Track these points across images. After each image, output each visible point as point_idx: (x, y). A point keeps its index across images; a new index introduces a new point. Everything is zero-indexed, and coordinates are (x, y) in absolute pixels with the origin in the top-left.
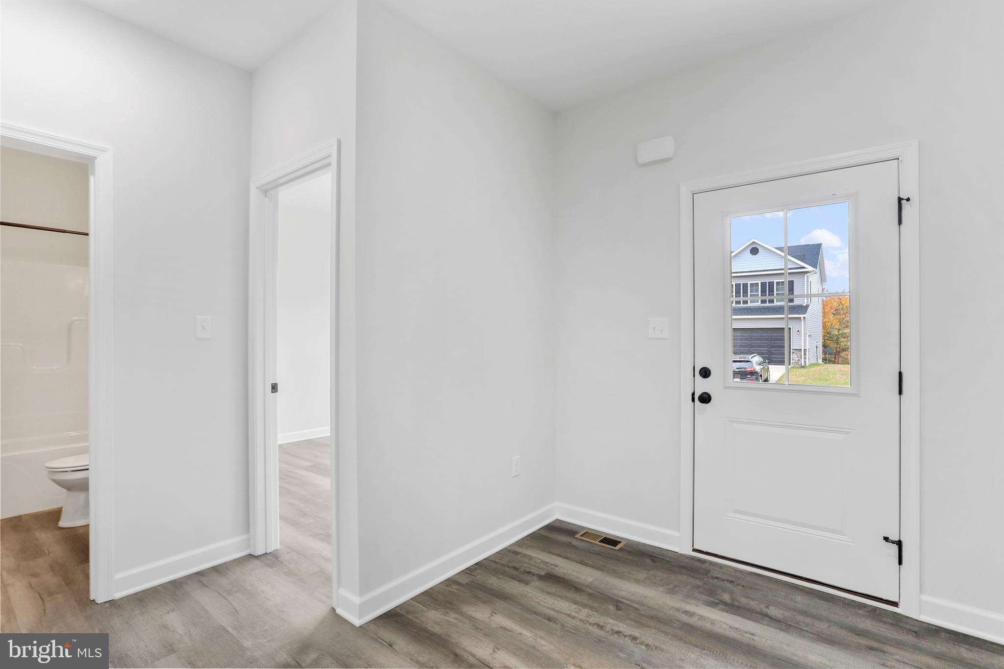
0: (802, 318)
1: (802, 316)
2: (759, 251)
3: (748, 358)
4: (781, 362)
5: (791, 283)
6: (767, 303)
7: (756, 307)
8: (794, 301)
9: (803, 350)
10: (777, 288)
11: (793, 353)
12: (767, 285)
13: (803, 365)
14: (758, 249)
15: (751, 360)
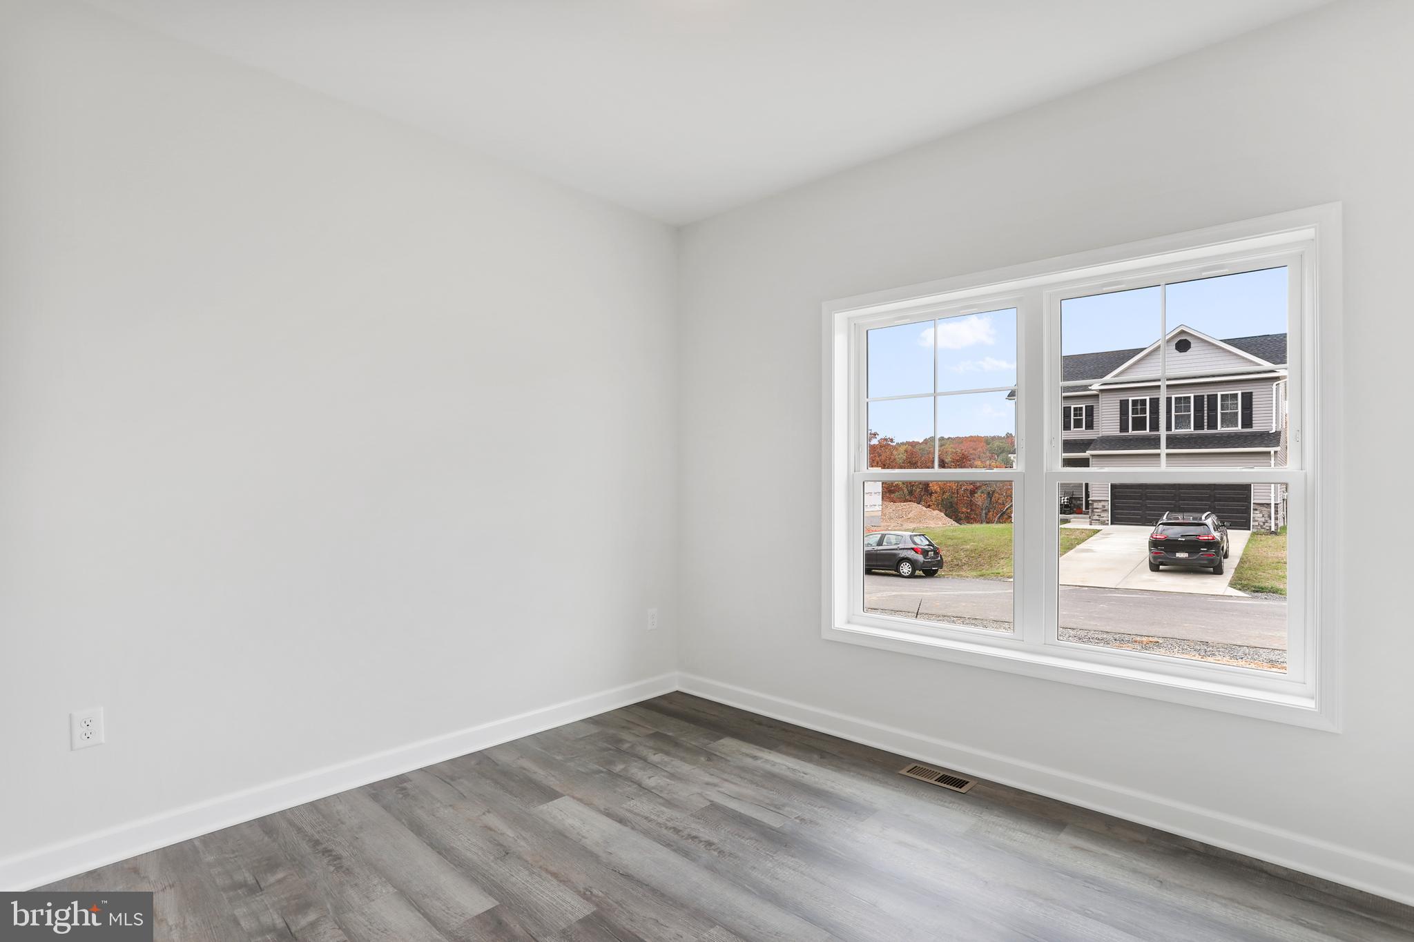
0: (1272, 453)
1: (1272, 450)
2: (1192, 346)
3: (1201, 519)
4: (1245, 525)
5: (1248, 398)
6: (1206, 430)
7: (1186, 435)
8: (1254, 425)
9: (1273, 506)
10: (1222, 405)
11: (1255, 510)
12: (1206, 400)
13: (1273, 529)
14: (1190, 343)
15: (1206, 522)
